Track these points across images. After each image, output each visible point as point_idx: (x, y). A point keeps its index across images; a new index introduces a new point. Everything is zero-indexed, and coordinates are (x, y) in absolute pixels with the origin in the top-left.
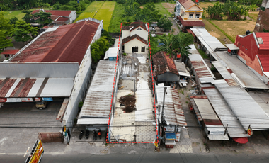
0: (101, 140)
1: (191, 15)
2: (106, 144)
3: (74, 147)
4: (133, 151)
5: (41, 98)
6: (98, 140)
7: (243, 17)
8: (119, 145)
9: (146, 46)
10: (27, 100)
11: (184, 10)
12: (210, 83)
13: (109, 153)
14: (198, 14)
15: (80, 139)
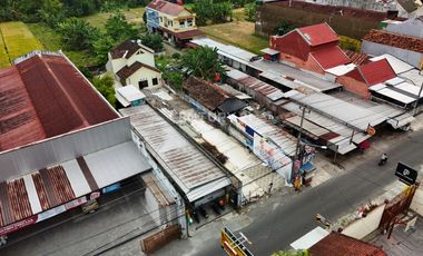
0: (227, 211)
1: (182, 23)
2: (238, 212)
3: (202, 236)
4: (276, 205)
5: (101, 190)
6: (223, 213)
7: (229, 19)
8: (254, 206)
9: (158, 76)
10: (76, 203)
11: (170, 18)
12: (283, 98)
13: (251, 220)
14: (190, 21)
15: (198, 222)
